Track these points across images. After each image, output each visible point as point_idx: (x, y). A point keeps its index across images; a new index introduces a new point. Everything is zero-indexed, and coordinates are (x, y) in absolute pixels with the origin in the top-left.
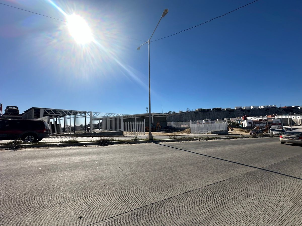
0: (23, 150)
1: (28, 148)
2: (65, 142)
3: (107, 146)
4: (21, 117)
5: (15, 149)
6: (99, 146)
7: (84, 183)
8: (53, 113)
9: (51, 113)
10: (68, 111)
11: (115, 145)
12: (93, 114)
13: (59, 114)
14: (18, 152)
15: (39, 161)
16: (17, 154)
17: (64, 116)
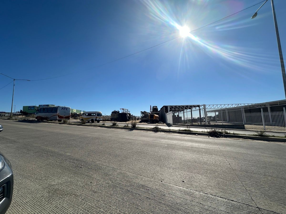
0: (159, 133)
1: (162, 132)
2: (182, 130)
3: (219, 138)
4: (159, 112)
5: (156, 132)
6: (210, 137)
7: (190, 162)
8: (175, 109)
9: (174, 109)
10: (185, 106)
11: (229, 138)
12: (207, 107)
13: (179, 109)
14: (157, 134)
15: (166, 141)
16: (157, 135)
17: (183, 110)
